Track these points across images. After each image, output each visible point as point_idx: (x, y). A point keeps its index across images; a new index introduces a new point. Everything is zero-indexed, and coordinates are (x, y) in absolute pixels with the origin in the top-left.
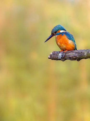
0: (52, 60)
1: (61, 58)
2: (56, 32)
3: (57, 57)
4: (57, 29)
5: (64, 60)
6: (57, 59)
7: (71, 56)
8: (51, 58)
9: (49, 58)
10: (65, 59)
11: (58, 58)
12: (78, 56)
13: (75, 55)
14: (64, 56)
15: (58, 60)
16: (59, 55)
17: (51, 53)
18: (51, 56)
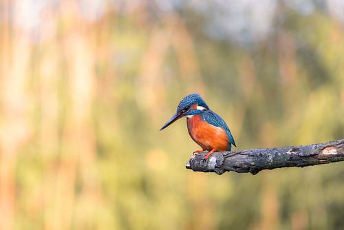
0: (195, 171)
1: (216, 167)
2: (186, 109)
3: (205, 165)
4: (190, 101)
5: (221, 171)
6: (206, 170)
7: (237, 164)
8: (192, 167)
9: (187, 167)
10: (225, 170)
11: (207, 166)
12: (253, 164)
13: (246, 160)
14: (221, 163)
15: (208, 171)
16: (211, 160)
17: (193, 157)
18: (191, 162)
